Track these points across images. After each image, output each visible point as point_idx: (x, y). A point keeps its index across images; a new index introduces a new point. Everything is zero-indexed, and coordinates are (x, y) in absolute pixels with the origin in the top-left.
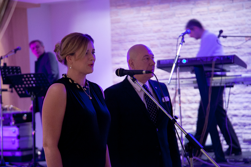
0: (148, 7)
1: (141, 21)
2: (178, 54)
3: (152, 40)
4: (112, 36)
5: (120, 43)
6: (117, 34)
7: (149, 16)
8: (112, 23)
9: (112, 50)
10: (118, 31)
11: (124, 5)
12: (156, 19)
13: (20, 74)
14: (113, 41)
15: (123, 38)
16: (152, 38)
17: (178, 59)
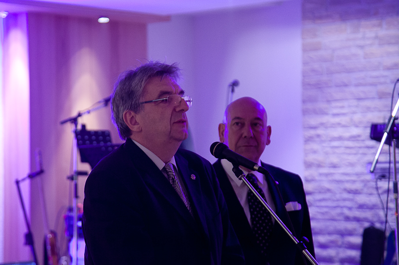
0: (375, 21)
1: (361, 47)
2: (394, 114)
3: (381, 84)
4: (304, 75)
5: (320, 88)
6: (313, 71)
7: (376, 37)
8: (305, 49)
9: (304, 102)
10: (316, 66)
11: (328, 17)
12: (390, 44)
13: (109, 144)
14: (306, 85)
15: (325, 78)
16: (382, 80)
17: (393, 124)
